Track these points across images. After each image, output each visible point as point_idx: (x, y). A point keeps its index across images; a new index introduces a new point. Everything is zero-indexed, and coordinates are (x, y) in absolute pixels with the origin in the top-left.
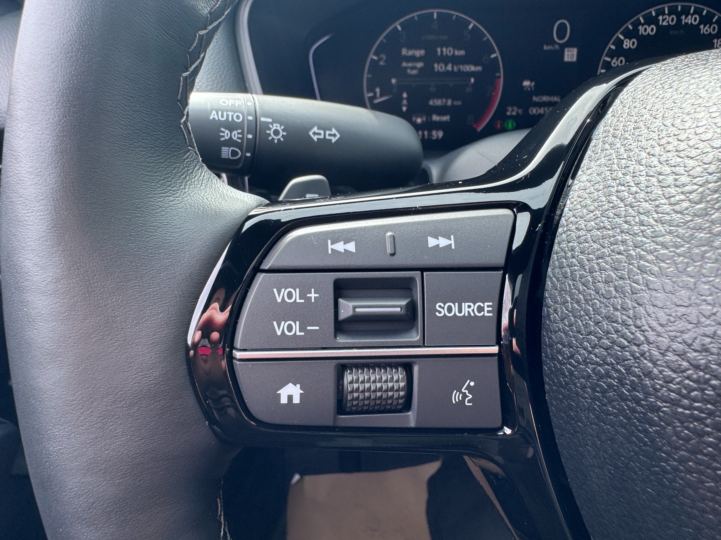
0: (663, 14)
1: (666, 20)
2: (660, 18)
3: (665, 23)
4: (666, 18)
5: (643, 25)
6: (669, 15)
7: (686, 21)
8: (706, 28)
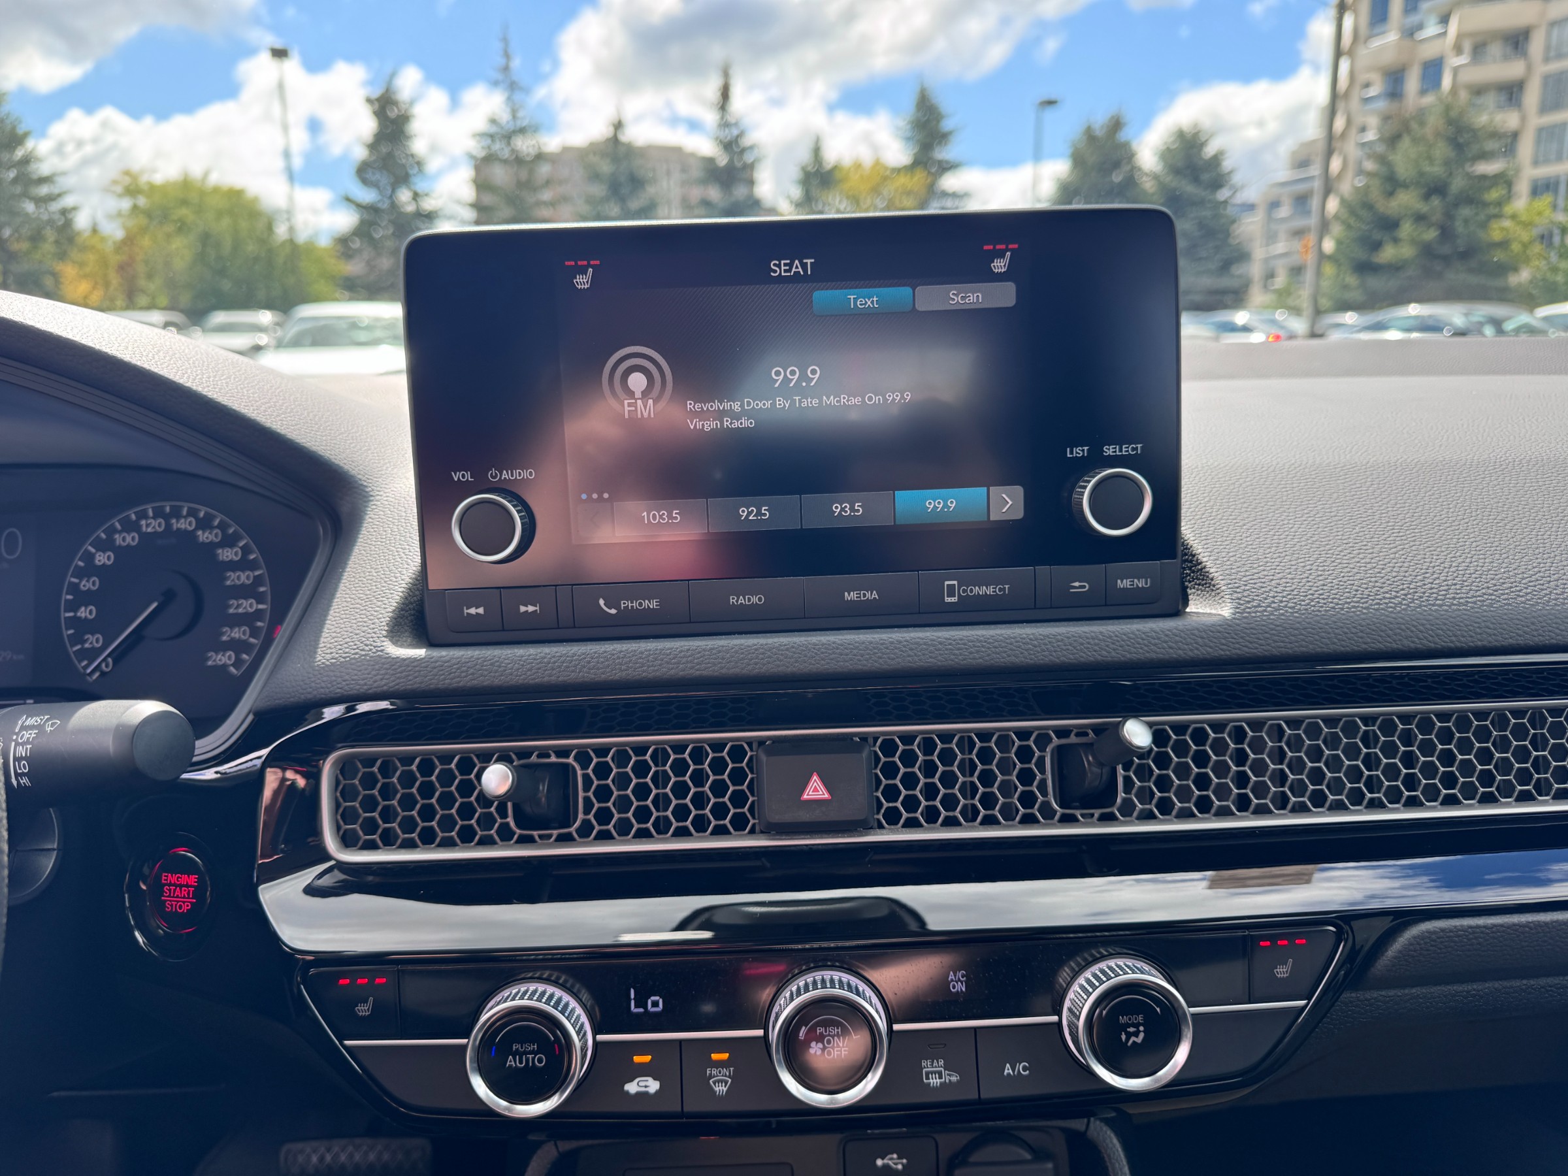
0: (146, 517)
1: (152, 525)
2: (143, 522)
3: (149, 530)
4: (150, 523)
5: (120, 532)
6: (154, 518)
7: (179, 525)
8: (206, 534)
